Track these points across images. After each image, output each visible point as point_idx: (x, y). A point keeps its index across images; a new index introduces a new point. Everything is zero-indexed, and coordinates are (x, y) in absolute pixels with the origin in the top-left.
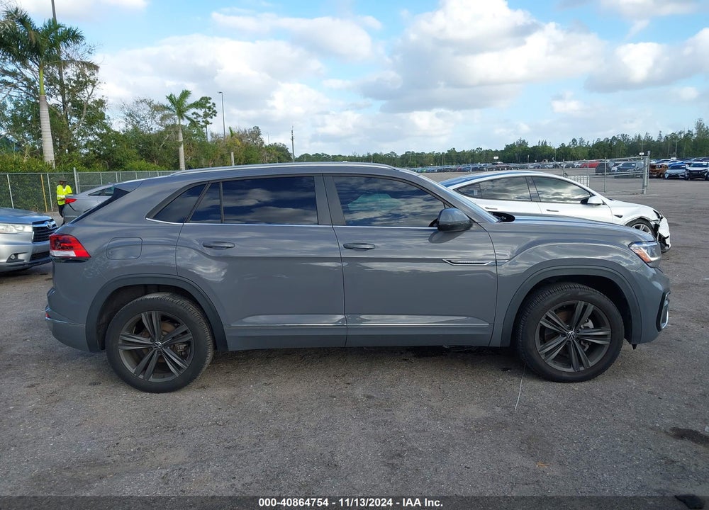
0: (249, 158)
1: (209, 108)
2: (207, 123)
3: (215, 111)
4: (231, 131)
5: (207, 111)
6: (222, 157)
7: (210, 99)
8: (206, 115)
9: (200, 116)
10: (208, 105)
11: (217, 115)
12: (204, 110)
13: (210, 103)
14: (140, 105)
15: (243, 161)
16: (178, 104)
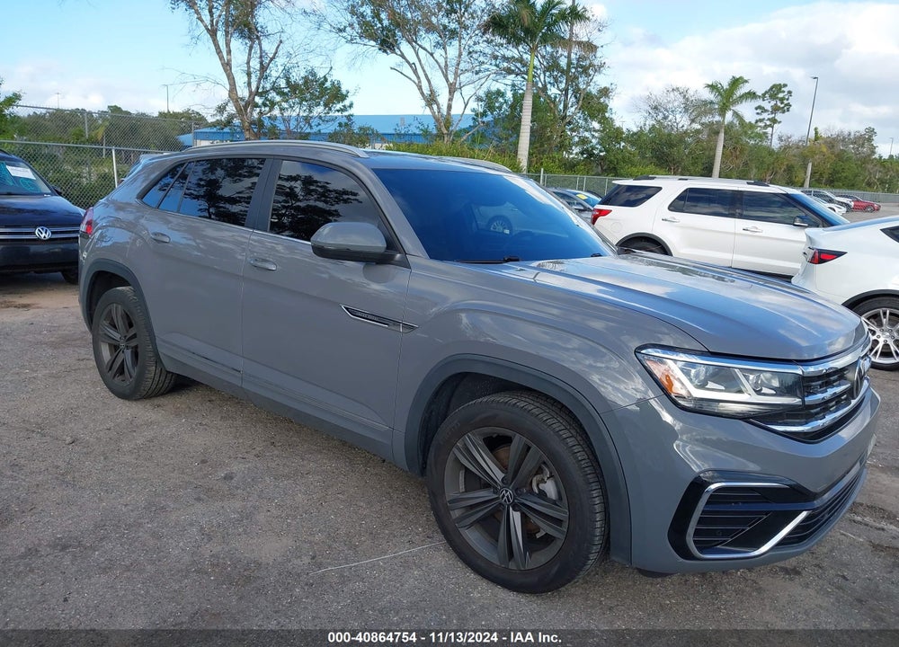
0: (838, 172)
1: (782, 100)
2: (774, 121)
3: (789, 105)
4: (816, 133)
5: (779, 104)
6: (790, 169)
7: (785, 85)
8: (775, 109)
9: (766, 111)
10: (781, 95)
11: (791, 109)
12: (773, 103)
13: (784, 92)
14: (672, 94)
15: (826, 176)
16: (729, 94)
